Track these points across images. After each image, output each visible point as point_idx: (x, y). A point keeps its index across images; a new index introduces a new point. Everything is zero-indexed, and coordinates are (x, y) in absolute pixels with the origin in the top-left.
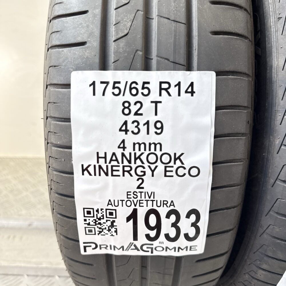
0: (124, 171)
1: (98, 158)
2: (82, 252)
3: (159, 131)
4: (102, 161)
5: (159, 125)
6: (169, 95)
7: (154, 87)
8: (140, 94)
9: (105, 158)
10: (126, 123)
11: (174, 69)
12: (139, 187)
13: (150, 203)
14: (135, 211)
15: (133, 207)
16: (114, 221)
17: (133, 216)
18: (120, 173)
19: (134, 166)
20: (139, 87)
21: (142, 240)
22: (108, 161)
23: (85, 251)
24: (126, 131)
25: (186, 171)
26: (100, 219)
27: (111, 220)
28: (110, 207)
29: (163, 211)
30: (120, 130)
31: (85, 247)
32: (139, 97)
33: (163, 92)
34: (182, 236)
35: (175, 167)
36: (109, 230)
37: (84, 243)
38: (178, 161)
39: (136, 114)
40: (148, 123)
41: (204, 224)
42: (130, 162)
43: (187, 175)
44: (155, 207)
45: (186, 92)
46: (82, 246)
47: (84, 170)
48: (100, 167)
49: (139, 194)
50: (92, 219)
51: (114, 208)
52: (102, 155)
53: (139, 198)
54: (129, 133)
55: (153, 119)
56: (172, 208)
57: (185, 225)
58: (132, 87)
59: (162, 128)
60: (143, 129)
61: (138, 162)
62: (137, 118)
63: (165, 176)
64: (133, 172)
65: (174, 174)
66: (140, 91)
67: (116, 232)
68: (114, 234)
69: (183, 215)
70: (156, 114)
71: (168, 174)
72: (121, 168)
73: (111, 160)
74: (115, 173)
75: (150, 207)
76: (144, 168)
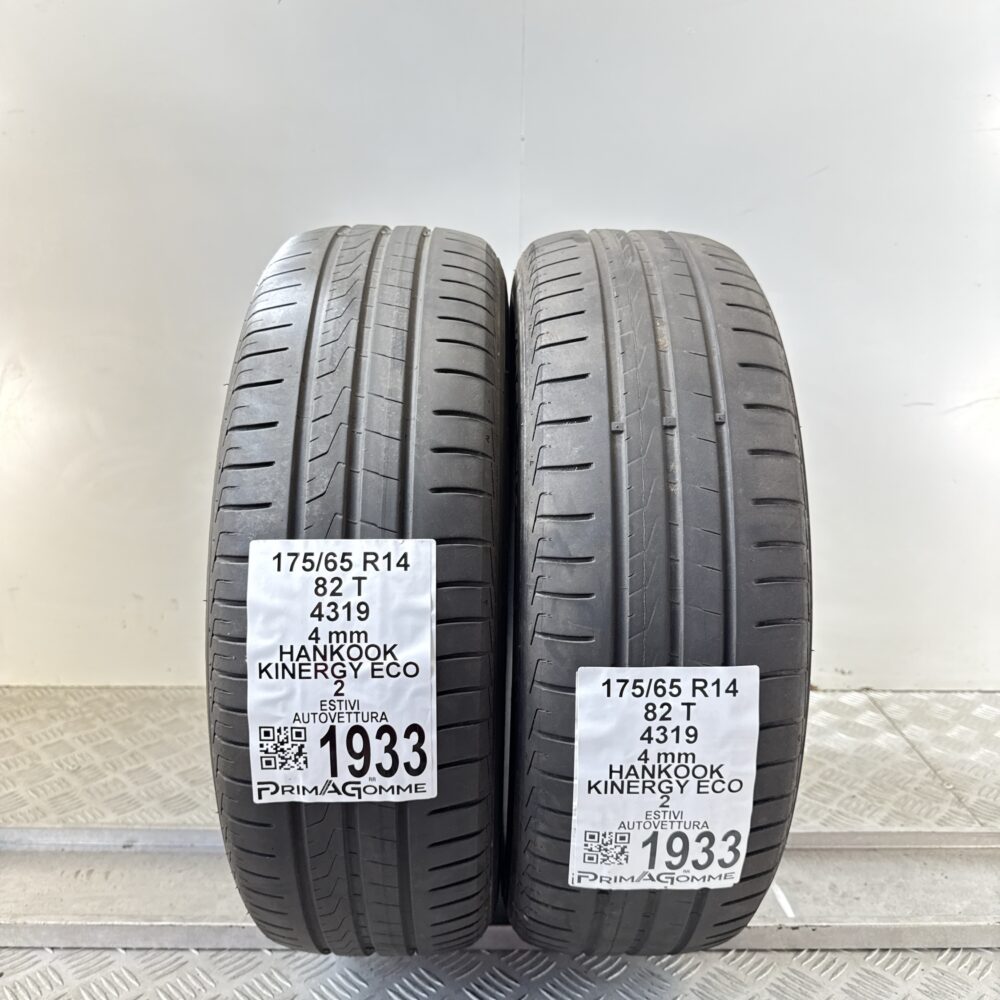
0: (316, 671)
1: (282, 653)
2: (256, 800)
3: (363, 616)
4: (286, 657)
5: (363, 608)
6: (377, 569)
7: (357, 559)
8: (338, 568)
9: (291, 653)
10: (319, 606)
11: (384, 537)
12: (337, 694)
13: (353, 716)
14: (332, 729)
15: (329, 723)
16: (302, 746)
17: (330, 737)
18: (312, 674)
19: (330, 663)
20: (338, 559)
21: (344, 776)
22: (295, 657)
23: (260, 797)
24: (320, 616)
25: (401, 670)
26: (282, 743)
27: (299, 744)
28: (297, 724)
29: (372, 729)
30: (312, 615)
31: (260, 790)
32: (338, 573)
33: (369, 565)
34: (401, 767)
35: (386, 663)
36: (296, 761)
37: (259, 783)
38: (389, 656)
39: (333, 594)
40: (348, 605)
41: (431, 746)
42: (324, 658)
43: (402, 674)
44: (360, 723)
45: (398, 565)
46: (255, 788)
47: (262, 671)
48: (284, 666)
49: (337, 704)
50: (271, 743)
51: (303, 725)
52: (287, 649)
53: (337, 710)
54: (324, 619)
55: (355, 600)
56: (384, 723)
57: (405, 749)
58: (328, 560)
59: (367, 611)
60: (343, 613)
61: (336, 659)
62: (334, 599)
63: (373, 676)
64: (328, 672)
65: (384, 673)
66: (339, 564)
67: (305, 762)
68: (303, 766)
69: (400, 733)
70: (359, 594)
71: (376, 673)
72: (312, 668)
73: (299, 656)
74: (304, 674)
75: (353, 723)
76: (344, 666)
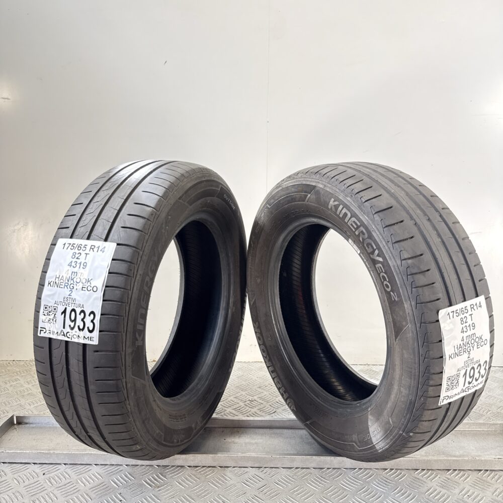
0: (65, 285)
1: (56, 278)
3: (84, 267)
4: (57, 279)
5: (85, 264)
6: (93, 251)
7: (88, 247)
8: (81, 250)
9: (59, 278)
10: (71, 262)
11: (99, 240)
12: (69, 295)
13: (73, 304)
14: (66, 308)
15: (65, 306)
16: (55, 314)
17: (64, 312)
18: (63, 286)
19: (70, 283)
20: (82, 247)
21: (67, 329)
22: (60, 279)
23: (40, 334)
24: (71, 266)
25: (91, 288)
26: (50, 312)
27: (55, 313)
28: (55, 305)
29: (78, 310)
30: (69, 265)
31: (41, 330)
32: (81, 251)
33: (91, 250)
34: (86, 328)
35: (87, 285)
36: (53, 320)
37: (41, 328)
38: (89, 283)
39: (77, 258)
40: (80, 263)
41: (97, 321)
42: (68, 281)
43: (92, 291)
44: (75, 308)
45: (101, 251)
46: (39, 329)
47: (49, 283)
48: (56, 282)
49: (69, 299)
50: (47, 312)
51: (57, 306)
52: (58, 276)
53: (68, 302)
54: (72, 267)
55: (83, 261)
56: (82, 309)
57: (88, 319)
58: (79, 247)
59: (86, 266)
60: (78, 265)
61: (72, 282)
62: (77, 260)
63: (82, 290)
64: (68, 287)
65: (86, 289)
66: (82, 248)
67: (56, 321)
68: (55, 322)
69: (87, 314)
70: (85, 259)
71: (84, 289)
72: (64, 284)
73: (61, 279)
74: (61, 286)
75: (73, 308)
76: (74, 284)
